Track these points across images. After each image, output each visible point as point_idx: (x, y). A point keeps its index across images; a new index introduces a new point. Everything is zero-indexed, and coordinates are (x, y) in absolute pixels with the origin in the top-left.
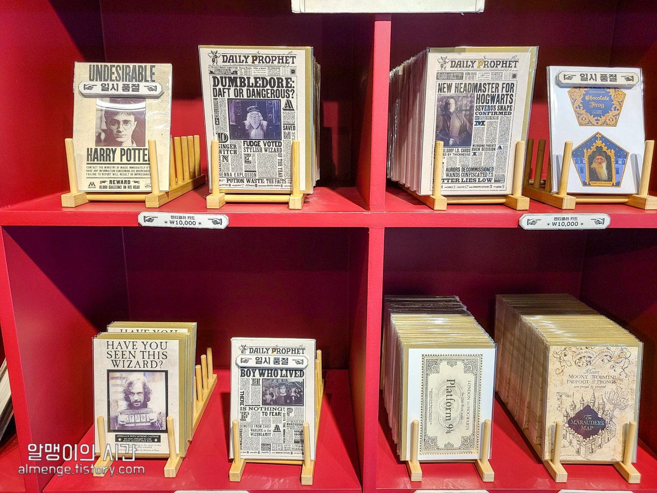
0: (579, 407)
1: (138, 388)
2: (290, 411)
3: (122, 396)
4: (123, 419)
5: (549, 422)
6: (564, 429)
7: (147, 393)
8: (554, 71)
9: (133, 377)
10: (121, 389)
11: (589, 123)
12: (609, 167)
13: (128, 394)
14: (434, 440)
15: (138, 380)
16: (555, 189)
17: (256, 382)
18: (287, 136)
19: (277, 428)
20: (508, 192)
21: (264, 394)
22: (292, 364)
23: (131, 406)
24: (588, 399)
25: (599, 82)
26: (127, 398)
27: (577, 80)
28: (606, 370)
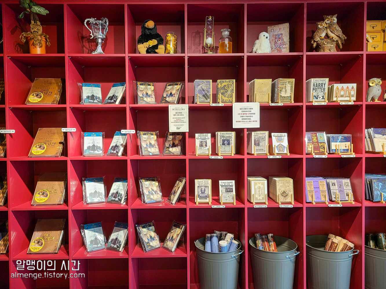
0: (283, 192)
1: (203, 189)
2: (231, 193)
3: (200, 191)
4: (200, 195)
5: (278, 195)
6: (280, 196)
7: (205, 190)
8: (272, 134)
9: (202, 187)
10: (200, 189)
11: (279, 142)
12: (282, 149)
13: (201, 190)
14: (257, 198)
15: (203, 188)
16: (274, 152)
17: (224, 188)
18: (231, 145)
19: (228, 196)
20: (266, 153)
21: (226, 190)
22: (231, 185)
23: (202, 193)
24: (284, 190)
25: (280, 136)
26: (201, 191)
27: (276, 135)
28: (287, 185)
